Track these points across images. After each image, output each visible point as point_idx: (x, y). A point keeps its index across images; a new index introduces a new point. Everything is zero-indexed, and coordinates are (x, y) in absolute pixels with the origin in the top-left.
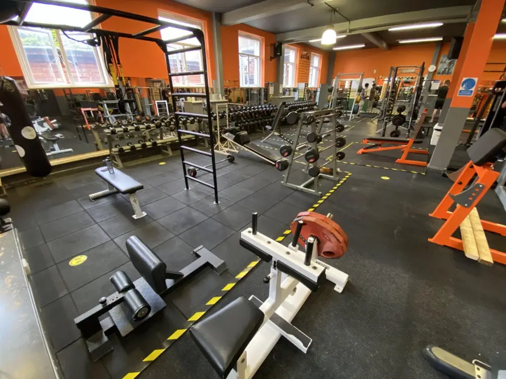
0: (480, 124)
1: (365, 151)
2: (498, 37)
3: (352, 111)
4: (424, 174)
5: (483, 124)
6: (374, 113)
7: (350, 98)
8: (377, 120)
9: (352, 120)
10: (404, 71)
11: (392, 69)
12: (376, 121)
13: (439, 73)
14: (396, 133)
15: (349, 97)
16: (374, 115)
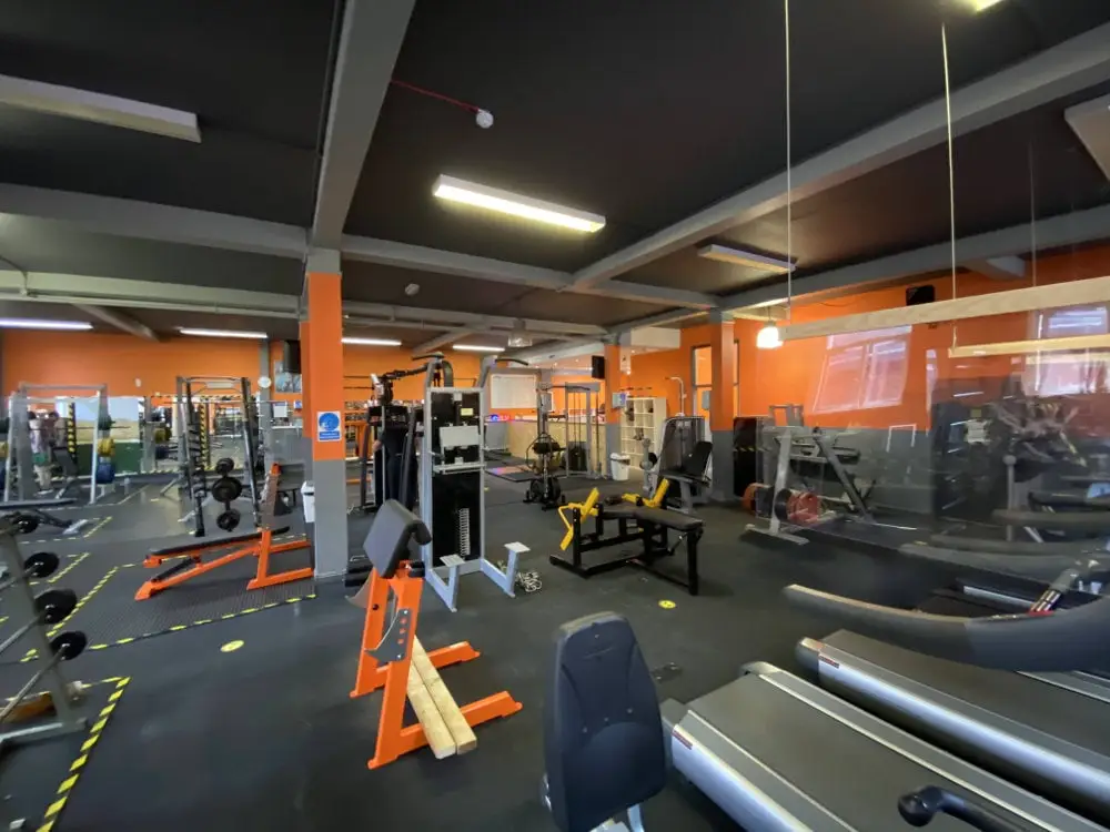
0: (369, 469)
1: (158, 586)
2: (346, 340)
3: (93, 477)
4: (313, 596)
5: (373, 469)
6: (163, 474)
7: (78, 443)
8: (176, 487)
9: (98, 501)
10: (209, 386)
11: (179, 380)
12: (173, 491)
13: (279, 390)
14: (229, 520)
15: (74, 440)
16: (165, 478)
